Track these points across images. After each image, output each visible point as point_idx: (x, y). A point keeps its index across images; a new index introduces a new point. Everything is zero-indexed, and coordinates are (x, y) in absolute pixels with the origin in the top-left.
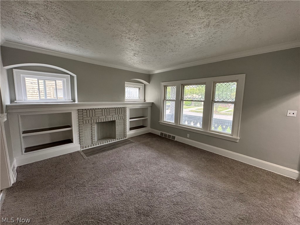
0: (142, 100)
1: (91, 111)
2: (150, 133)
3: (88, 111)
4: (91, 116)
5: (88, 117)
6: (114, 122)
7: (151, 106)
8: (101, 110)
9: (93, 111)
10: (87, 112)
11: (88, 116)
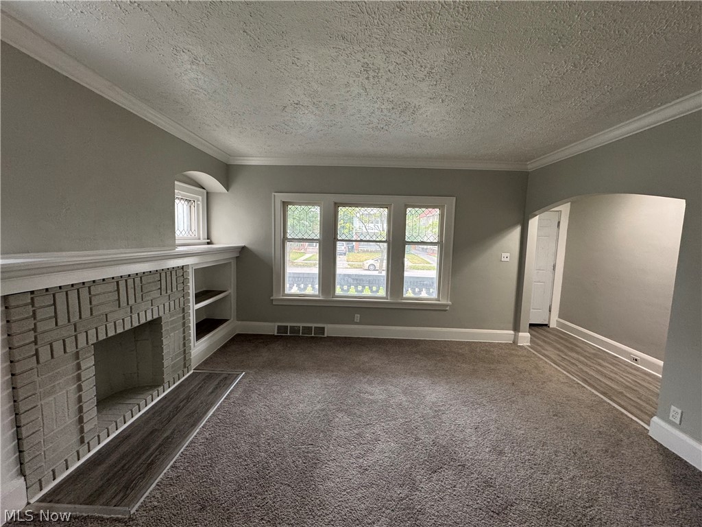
0: (202, 241)
1: (73, 295)
2: (238, 335)
3: (61, 298)
4: (75, 318)
5: (65, 326)
6: (154, 325)
7: (237, 257)
8: (113, 287)
9: (84, 293)
10: (54, 304)
11: (62, 320)
